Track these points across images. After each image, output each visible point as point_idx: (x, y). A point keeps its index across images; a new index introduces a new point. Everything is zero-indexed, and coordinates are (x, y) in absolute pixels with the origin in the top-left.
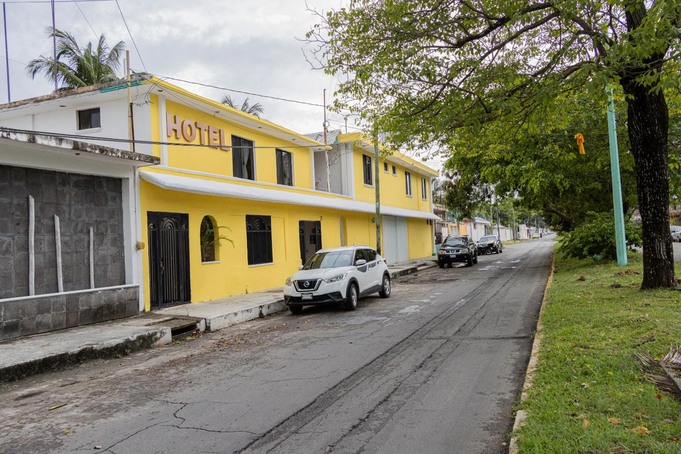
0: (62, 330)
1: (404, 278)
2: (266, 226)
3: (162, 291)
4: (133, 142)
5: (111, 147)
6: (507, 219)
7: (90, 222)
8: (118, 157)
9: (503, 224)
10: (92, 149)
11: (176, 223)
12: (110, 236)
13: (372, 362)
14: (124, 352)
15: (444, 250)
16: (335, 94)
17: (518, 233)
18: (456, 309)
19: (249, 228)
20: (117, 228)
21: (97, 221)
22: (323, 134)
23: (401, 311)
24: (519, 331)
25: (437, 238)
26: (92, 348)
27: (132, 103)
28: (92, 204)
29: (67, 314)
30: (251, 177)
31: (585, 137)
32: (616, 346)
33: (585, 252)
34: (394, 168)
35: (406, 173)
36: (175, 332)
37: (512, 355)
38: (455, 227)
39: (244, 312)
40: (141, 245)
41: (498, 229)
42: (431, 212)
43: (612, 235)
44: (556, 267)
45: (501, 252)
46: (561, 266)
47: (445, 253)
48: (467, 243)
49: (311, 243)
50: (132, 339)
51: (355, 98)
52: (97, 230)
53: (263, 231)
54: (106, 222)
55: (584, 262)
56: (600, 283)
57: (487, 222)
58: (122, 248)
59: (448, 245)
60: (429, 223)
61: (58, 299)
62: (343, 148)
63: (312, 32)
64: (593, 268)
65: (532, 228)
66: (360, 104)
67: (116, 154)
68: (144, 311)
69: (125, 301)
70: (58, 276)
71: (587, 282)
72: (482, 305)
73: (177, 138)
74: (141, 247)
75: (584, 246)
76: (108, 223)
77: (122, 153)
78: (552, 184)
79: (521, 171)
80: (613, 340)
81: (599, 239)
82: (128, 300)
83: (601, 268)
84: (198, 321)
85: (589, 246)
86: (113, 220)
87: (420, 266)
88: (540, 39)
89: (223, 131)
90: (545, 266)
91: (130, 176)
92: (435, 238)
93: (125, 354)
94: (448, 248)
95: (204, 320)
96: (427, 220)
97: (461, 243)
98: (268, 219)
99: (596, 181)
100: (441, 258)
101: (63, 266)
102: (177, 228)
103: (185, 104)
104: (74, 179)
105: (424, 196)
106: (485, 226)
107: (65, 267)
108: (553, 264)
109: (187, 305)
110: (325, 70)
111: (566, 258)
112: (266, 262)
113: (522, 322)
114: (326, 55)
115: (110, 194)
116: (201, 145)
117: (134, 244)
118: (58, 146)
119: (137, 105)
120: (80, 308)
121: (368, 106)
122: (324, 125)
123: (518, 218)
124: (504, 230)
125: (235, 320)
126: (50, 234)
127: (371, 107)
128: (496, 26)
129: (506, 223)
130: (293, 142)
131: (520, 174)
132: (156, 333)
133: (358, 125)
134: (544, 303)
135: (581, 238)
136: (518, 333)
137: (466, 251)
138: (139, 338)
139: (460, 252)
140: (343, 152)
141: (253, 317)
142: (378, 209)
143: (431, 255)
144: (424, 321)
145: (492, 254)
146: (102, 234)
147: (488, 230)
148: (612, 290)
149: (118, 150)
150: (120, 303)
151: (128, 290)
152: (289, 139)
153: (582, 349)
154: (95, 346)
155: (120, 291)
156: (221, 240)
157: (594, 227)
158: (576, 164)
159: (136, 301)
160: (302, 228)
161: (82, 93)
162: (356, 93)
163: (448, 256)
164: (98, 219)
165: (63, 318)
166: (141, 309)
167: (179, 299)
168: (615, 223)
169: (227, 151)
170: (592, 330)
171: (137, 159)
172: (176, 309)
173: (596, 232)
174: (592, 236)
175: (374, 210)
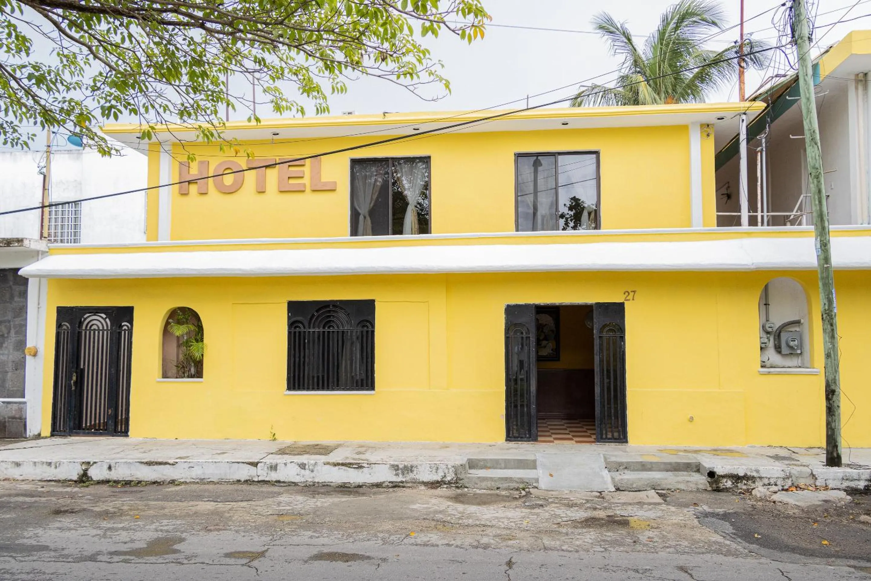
2: (357, 320)
3: (73, 413)
12: (12, 338)
39: (39, 465)
54: (9, 321)
62: (851, 89)
68: (39, 434)
69: (5, 418)
73: (200, 194)
76: (12, 323)
82: (9, 418)
86: (19, 319)
115: (16, 289)
125: (13, 473)
140: (851, 100)
141: (62, 477)
151: (9, 405)
159: (22, 420)
166: (31, 432)
167: (106, 429)
169: (332, 191)
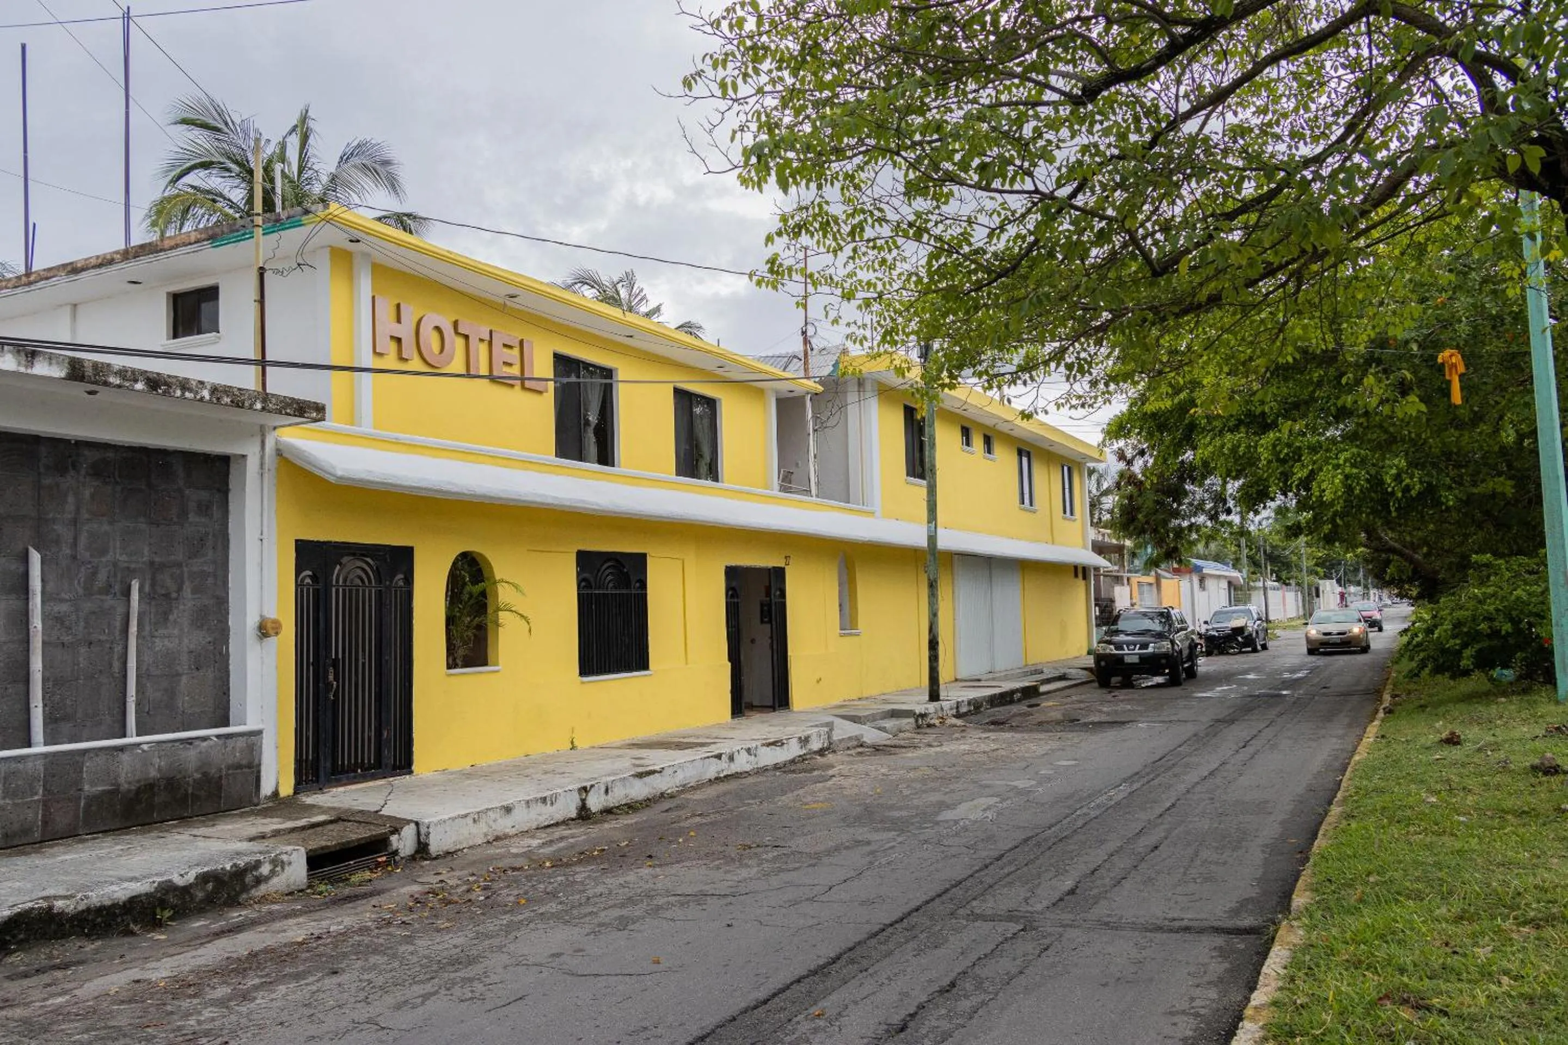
0: (28, 849)
1: (1001, 712)
2: (633, 579)
3: (329, 744)
4: (263, 363)
5: (182, 374)
6: (1287, 565)
7: (133, 566)
8: (202, 399)
9: (1279, 579)
10: (124, 378)
11: (377, 572)
12: (188, 601)
13: (774, 995)
14: (154, 918)
15: (1109, 643)
16: (769, 239)
17: (1316, 600)
18: (1093, 814)
19: (584, 584)
20: (210, 580)
21: (152, 563)
22: (802, 356)
23: (948, 815)
24: (1243, 904)
25: (1101, 612)
26: (50, 908)
27: (261, 268)
28: (142, 519)
29: (45, 805)
30: (606, 457)
31: (1469, 359)
32: (1524, 1007)
33: (1464, 663)
34: (988, 441)
35: (1020, 453)
36: (316, 861)
37: (1192, 999)
38: (1151, 584)
39: (533, 805)
40: (269, 625)
41: (1265, 589)
42: (1085, 547)
43: (1543, 618)
44: (1394, 696)
45: (1264, 647)
46: (1409, 693)
47: (1111, 650)
48: (1170, 626)
49: (762, 622)
50: (179, 881)
51: (822, 249)
52: (153, 585)
53: (624, 591)
54: (180, 566)
55: (1466, 686)
56: (1502, 755)
57: (1235, 574)
58: (222, 634)
59: (1122, 632)
60: (1080, 575)
61: (21, 766)
62: (853, 387)
63: (700, 73)
64: (1488, 705)
65: (1352, 589)
66: (839, 267)
67: (197, 393)
68: (276, 794)
69: (220, 770)
70: (32, 705)
71: (1469, 747)
72: (1168, 804)
73: (402, 359)
74: (271, 632)
75: (1465, 645)
76: (185, 569)
77: (214, 390)
78: (1376, 482)
79: (1300, 448)
80: (1515, 979)
81: (1507, 627)
82: (229, 768)
83: (1509, 706)
84: (397, 826)
85: (1477, 646)
86: (202, 560)
87: (1049, 681)
88: (1333, 96)
89: (531, 343)
90: (1366, 692)
91: (251, 451)
92: (1095, 611)
93: (157, 925)
94: (1122, 638)
95: (413, 826)
96: (1076, 568)
97: (1156, 626)
98: (640, 560)
99: (1500, 474)
100: (1103, 663)
101: (45, 680)
102: (379, 581)
103: (408, 271)
104: (90, 456)
105: (1068, 508)
106: (1230, 583)
107: (52, 682)
108: (1389, 687)
109: (400, 781)
110: (740, 176)
111: (1417, 675)
112: (629, 668)
113: (1259, 873)
114: (738, 135)
115: (195, 496)
116: (468, 375)
117: (252, 621)
118: (22, 369)
119: (276, 271)
120: (86, 787)
121: (858, 271)
122: (804, 333)
123: (1317, 565)
124: (1280, 593)
125: (505, 825)
126: (14, 596)
127: (864, 275)
128: (1189, 40)
129: (1284, 575)
130: (719, 372)
131: (1297, 455)
132: (258, 864)
133: (835, 321)
134: (1335, 810)
135: (1458, 625)
136: (1235, 912)
137: (1166, 646)
138: (204, 878)
139: (1150, 650)
140: (852, 397)
141: (559, 817)
142: (932, 539)
143: (1085, 652)
144: (986, 853)
145: (1241, 652)
146: (167, 596)
147: (1238, 592)
148: (1533, 780)
149: (202, 383)
150: (205, 774)
151: (229, 741)
152: (710, 366)
153: (1405, 1014)
154: (59, 904)
155: (205, 744)
156: (501, 614)
157: (1494, 595)
158: (1446, 429)
159: (252, 770)
160: (734, 584)
161: (172, 248)
162: (825, 237)
163: (1120, 659)
164: (157, 559)
165: (35, 816)
166: (267, 788)
167: (378, 764)
168: (1551, 587)
169: (540, 392)
170: (1451, 929)
171: (258, 406)
172: (364, 790)
173: (1497, 610)
174: (1485, 619)
175: (923, 542)
